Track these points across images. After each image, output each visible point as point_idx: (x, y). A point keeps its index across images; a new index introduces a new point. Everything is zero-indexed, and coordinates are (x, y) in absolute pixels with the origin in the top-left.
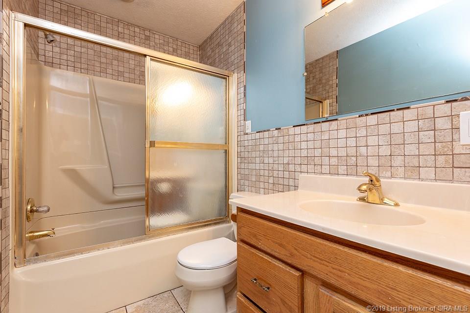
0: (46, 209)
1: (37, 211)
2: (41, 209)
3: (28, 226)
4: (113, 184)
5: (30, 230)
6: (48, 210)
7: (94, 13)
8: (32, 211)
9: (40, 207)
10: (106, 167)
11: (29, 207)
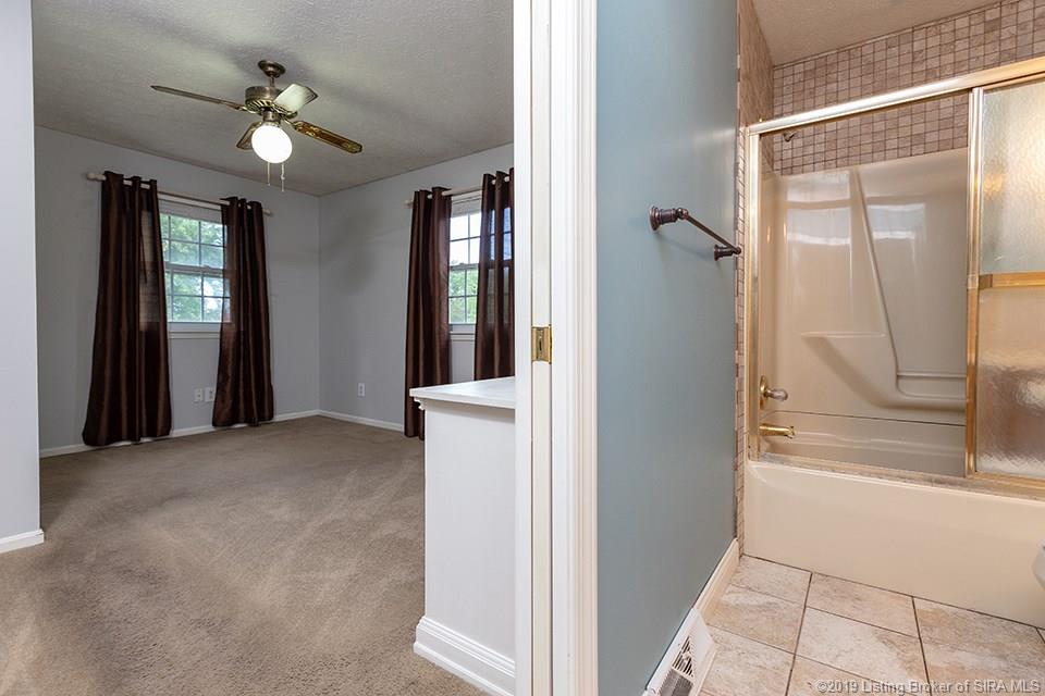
0: (782, 394)
1: (771, 396)
2: (776, 394)
3: (762, 414)
4: (897, 371)
5: (763, 422)
6: (786, 397)
7: (861, 45)
8: (765, 394)
9: (775, 390)
10: (883, 335)
11: (762, 389)
